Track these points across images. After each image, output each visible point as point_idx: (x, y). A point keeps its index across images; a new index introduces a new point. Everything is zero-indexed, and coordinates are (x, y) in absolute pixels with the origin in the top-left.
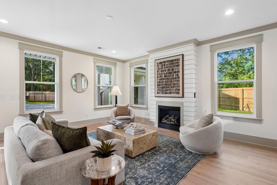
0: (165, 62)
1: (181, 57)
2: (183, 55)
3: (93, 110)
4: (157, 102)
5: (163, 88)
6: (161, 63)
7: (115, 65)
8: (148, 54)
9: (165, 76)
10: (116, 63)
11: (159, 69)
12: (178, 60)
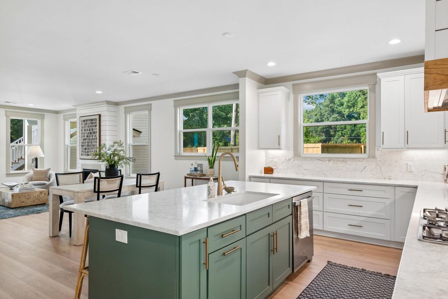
0: (87, 121)
1: (97, 117)
2: (100, 116)
3: (5, 176)
4: (82, 165)
5: (85, 149)
6: (84, 121)
7: (42, 117)
8: (74, 108)
9: (87, 136)
10: (44, 115)
11: (82, 127)
12: (96, 119)
